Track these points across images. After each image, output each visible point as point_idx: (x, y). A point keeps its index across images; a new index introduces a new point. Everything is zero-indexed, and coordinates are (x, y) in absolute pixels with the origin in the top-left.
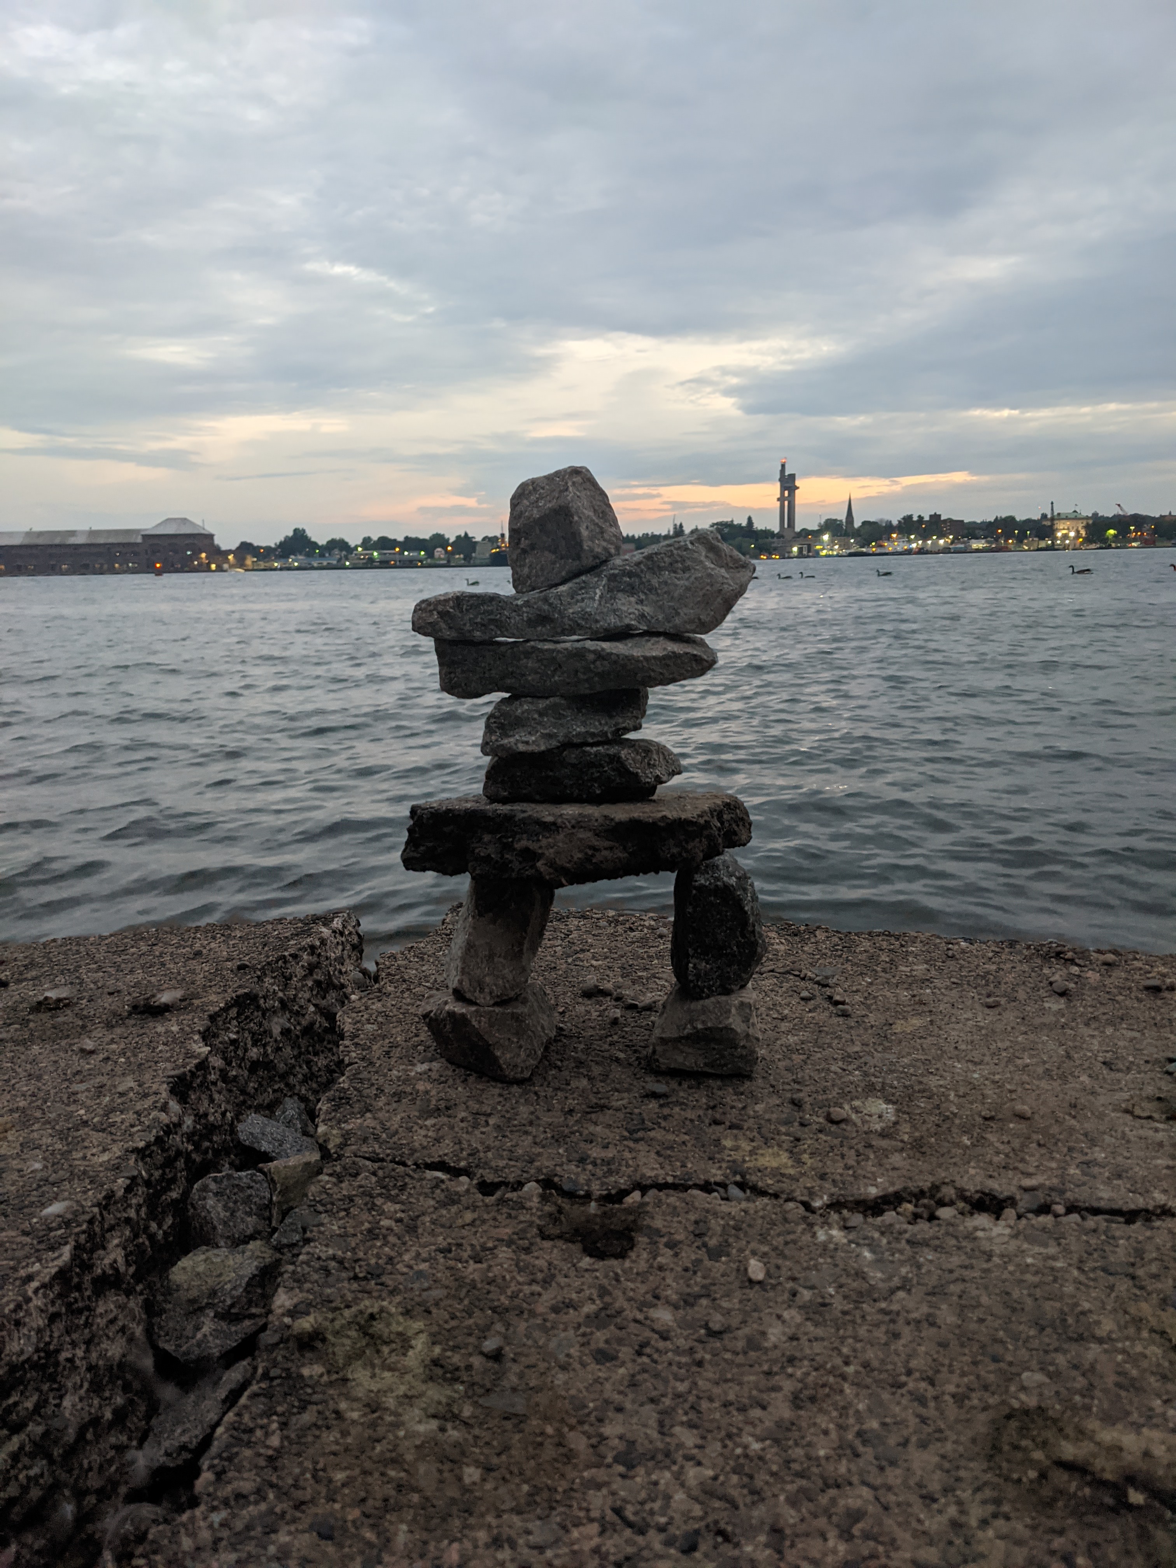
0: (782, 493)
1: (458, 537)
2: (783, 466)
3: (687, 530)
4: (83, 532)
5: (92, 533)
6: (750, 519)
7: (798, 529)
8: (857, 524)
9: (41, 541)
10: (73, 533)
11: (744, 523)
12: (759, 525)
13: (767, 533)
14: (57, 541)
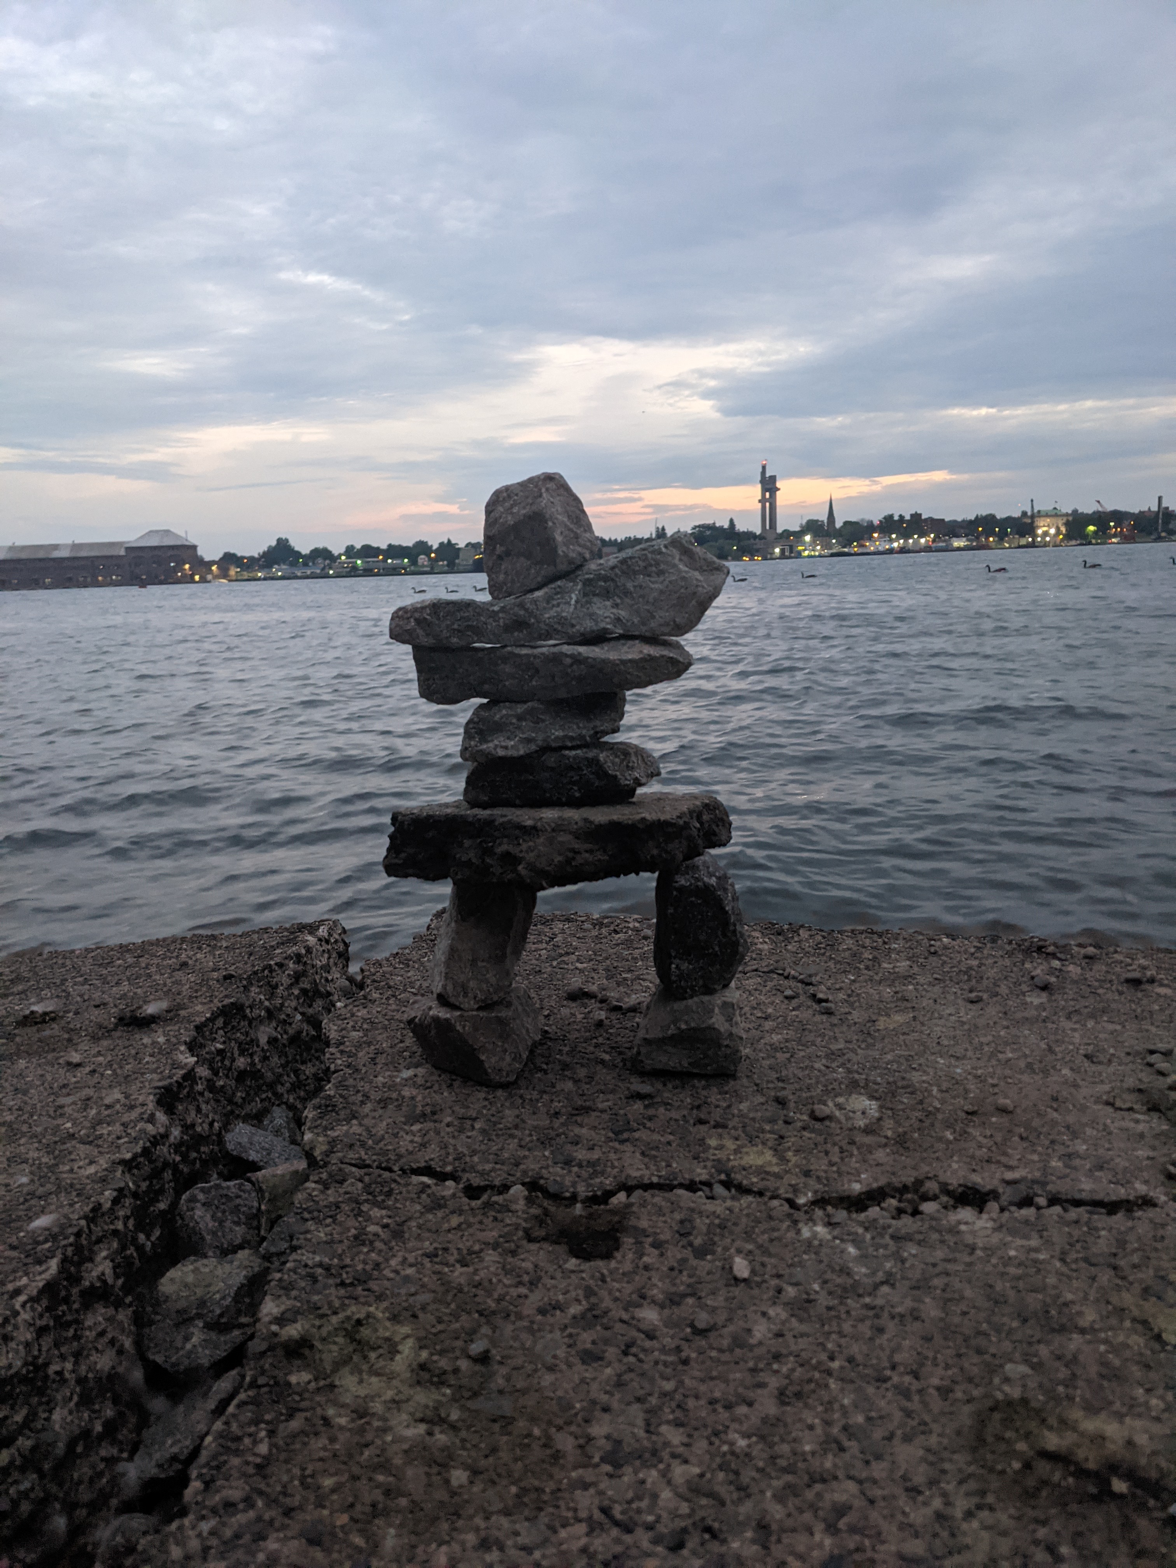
0: (763, 495)
1: (442, 544)
2: (764, 467)
3: (669, 532)
4: (66, 546)
5: (75, 546)
6: (731, 521)
7: (779, 530)
8: (839, 524)
9: (23, 556)
10: (56, 547)
11: (726, 525)
12: (741, 527)
13: (750, 535)
14: (41, 555)
